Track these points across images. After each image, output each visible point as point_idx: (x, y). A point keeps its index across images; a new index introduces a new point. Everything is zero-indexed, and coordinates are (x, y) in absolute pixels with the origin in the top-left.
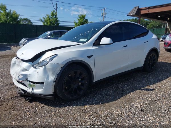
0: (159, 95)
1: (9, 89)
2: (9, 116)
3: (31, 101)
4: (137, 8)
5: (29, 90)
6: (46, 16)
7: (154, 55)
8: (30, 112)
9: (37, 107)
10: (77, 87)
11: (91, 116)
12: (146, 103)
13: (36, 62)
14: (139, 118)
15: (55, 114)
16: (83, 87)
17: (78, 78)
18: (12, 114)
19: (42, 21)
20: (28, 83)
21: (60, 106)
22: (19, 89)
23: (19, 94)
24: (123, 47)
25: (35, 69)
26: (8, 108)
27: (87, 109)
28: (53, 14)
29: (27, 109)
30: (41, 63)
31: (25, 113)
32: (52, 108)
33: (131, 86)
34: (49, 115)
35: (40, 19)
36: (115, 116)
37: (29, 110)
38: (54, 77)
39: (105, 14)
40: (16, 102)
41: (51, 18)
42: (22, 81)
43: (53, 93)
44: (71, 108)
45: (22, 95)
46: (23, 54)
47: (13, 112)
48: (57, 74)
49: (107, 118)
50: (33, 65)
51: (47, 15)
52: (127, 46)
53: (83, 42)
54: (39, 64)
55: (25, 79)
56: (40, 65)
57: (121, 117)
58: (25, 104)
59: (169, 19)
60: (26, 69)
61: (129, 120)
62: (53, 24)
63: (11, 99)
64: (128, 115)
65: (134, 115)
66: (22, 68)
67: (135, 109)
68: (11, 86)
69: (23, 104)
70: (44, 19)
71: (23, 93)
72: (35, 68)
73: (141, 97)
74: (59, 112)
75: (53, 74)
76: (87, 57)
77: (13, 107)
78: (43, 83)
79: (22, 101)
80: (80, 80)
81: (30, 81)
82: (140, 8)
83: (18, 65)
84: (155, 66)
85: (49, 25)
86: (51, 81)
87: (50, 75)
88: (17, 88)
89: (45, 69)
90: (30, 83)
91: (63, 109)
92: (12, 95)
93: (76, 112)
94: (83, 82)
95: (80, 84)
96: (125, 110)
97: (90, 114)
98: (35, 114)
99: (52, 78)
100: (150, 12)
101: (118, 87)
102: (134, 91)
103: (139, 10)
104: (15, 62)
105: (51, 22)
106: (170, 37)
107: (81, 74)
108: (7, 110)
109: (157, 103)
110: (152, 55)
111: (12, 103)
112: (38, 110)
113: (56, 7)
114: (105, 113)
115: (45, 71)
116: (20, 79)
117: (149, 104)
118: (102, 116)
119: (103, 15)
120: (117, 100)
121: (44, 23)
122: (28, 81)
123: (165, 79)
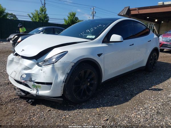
0: (169, 96)
1: (5, 90)
2: (11, 123)
3: (33, 104)
4: (127, 9)
5: (34, 92)
6: (35, 12)
7: (155, 55)
8: (35, 117)
9: (43, 111)
10: (86, 88)
11: (107, 120)
12: (160, 104)
13: (41, 59)
14: (159, 122)
15: (65, 118)
16: (92, 88)
17: (87, 79)
18: (15, 120)
19: (30, 17)
20: (32, 83)
21: (69, 109)
22: (17, 90)
23: (18, 95)
24: (130, 45)
25: (40, 68)
26: (8, 112)
27: (100, 112)
28: (42, 10)
29: (31, 114)
30: (47, 60)
31: (30, 118)
32: (61, 112)
33: (137, 86)
34: (59, 120)
35: (28, 14)
36: (133, 120)
37: (34, 114)
38: (64, 77)
39: (94, 13)
40: (16, 105)
41: (40, 14)
42: (24, 81)
43: (62, 95)
44: (81, 111)
45: (21, 97)
46: (23, 50)
47: (16, 118)
48: (67, 74)
49: (125, 122)
50: (38, 63)
51: (35, 10)
52: (133, 44)
53: (92, 39)
54: (45, 61)
55: (28, 79)
56: (47, 63)
57: (139, 121)
58: (28, 107)
59: (156, 20)
60: (28, 67)
61: (149, 124)
62: (42, 20)
63: (10, 101)
64: (147, 118)
65: (152, 119)
66: (23, 67)
67: (151, 111)
68: (6, 87)
69: (25, 107)
70: (33, 14)
71: (23, 94)
72: (41, 66)
73: (152, 98)
74: (70, 116)
75: (63, 73)
76: (98, 55)
77: (14, 112)
78: (50, 84)
79: (23, 104)
80: (89, 80)
81: (35, 81)
82: (130, 8)
83: (17, 63)
84: (155, 65)
85: (38, 21)
86: (60, 82)
87: (59, 75)
88: (15, 88)
89: (53, 68)
90: (35, 83)
91: (74, 112)
92: (9, 96)
93: (89, 116)
94: (93, 82)
95: (89, 84)
96: (141, 112)
97: (106, 119)
98: (43, 119)
99: (62, 78)
100: (140, 13)
101: (125, 87)
102: (142, 91)
103: (129, 11)
104: (13, 59)
105: (40, 19)
106: (163, 38)
107: (90, 74)
108: (8, 115)
109: (169, 104)
110: (153, 54)
111: (12, 107)
112: (45, 115)
113: (45, 3)
114: (121, 117)
115: (54, 70)
116: (23, 79)
117: (163, 105)
118: (118, 120)
119: (92, 14)
120: (128, 101)
121: (33, 19)
122: (31, 81)
123: (168, 79)
